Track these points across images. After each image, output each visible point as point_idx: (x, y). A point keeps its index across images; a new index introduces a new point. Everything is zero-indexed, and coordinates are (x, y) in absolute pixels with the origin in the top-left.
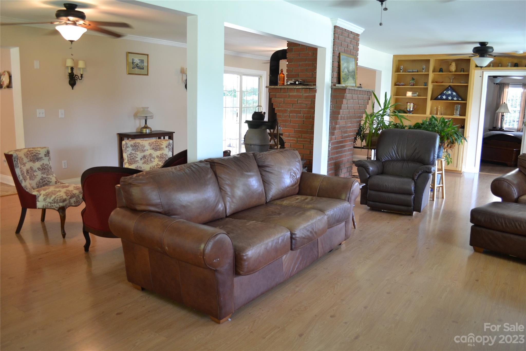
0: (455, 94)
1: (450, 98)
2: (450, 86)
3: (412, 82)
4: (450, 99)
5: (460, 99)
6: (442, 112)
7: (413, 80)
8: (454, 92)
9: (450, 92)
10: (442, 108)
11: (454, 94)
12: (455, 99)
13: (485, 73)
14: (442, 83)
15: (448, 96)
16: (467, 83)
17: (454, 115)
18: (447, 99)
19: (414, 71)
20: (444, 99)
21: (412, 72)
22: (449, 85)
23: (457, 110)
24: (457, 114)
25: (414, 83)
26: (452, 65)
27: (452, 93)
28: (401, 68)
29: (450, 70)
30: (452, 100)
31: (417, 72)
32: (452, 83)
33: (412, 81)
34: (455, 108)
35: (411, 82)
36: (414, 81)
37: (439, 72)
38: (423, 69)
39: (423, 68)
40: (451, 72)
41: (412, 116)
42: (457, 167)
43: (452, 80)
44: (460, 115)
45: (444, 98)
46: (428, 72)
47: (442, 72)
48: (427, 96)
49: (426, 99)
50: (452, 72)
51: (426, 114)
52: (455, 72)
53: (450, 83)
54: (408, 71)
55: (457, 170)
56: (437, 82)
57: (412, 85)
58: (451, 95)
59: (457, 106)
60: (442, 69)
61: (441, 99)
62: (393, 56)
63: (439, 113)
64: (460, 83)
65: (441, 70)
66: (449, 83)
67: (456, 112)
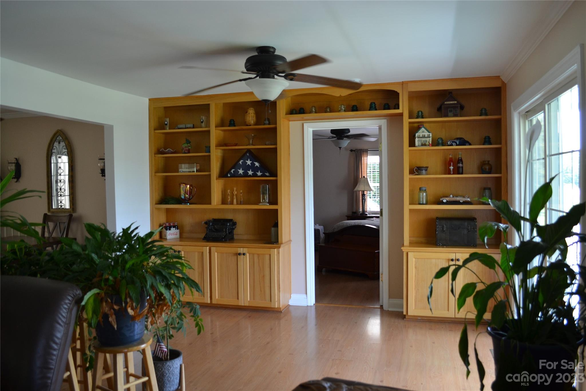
0: (258, 166)
1: (250, 173)
2: (249, 150)
3: (186, 147)
4: (251, 175)
5: (267, 174)
6: (242, 198)
7: (187, 143)
8: (256, 162)
9: (249, 162)
10: (241, 191)
11: (257, 164)
12: (259, 174)
13: (305, 125)
14: (236, 146)
15: (247, 168)
16: (276, 144)
17: (260, 202)
18: (246, 175)
19: (188, 126)
20: (240, 176)
21: (186, 128)
22: (246, 150)
23: (264, 194)
24: (265, 201)
25: (190, 148)
26: (248, 113)
27: (253, 164)
28: (166, 123)
29: (245, 122)
30: (255, 175)
31: (193, 128)
32: (253, 145)
33: (186, 145)
34: (261, 190)
35: (184, 146)
36: (189, 145)
37: (229, 126)
38: (202, 122)
39: (202, 120)
40: (247, 125)
41: (191, 209)
42: (271, 301)
43: (252, 141)
44: (270, 203)
45: (240, 174)
46: (209, 127)
47: (235, 126)
48: (210, 171)
49: (209, 176)
50: (250, 125)
51: (212, 204)
52: (256, 124)
53: (249, 145)
54: (179, 127)
55: (272, 307)
56: (226, 145)
57: (186, 152)
58: (253, 166)
59: (263, 187)
60: (233, 120)
61: (236, 175)
62: (150, 100)
63: (235, 201)
64: (266, 145)
65: (232, 123)
66: (247, 145)
67: (264, 198)
